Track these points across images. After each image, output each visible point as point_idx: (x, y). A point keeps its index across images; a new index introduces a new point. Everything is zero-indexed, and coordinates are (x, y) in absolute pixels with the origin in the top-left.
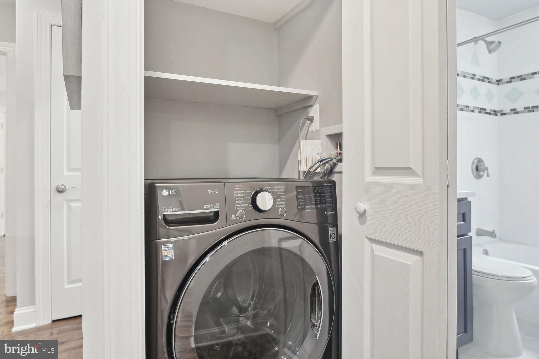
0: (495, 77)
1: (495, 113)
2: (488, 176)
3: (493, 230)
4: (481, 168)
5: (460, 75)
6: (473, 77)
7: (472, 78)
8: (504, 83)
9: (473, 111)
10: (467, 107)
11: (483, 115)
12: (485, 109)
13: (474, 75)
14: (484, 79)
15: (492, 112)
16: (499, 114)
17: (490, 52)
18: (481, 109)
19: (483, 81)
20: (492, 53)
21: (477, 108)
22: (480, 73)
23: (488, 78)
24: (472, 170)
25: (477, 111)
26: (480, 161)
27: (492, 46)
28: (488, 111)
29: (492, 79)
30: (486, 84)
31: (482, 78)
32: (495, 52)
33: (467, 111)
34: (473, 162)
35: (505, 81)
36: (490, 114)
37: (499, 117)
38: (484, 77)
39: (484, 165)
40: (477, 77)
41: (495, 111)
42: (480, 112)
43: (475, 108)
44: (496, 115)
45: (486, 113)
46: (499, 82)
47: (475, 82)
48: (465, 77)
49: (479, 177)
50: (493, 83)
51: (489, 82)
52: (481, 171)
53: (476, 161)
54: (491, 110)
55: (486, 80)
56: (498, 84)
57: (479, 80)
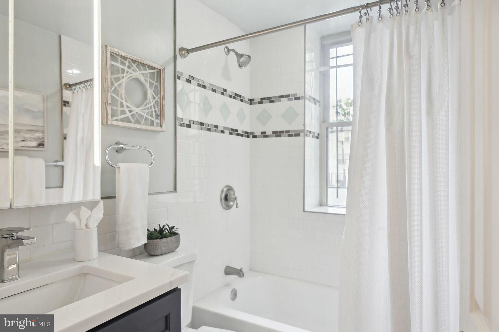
0: (247, 96)
1: (247, 134)
2: (237, 207)
3: (241, 268)
4: (230, 197)
5: (207, 88)
6: (223, 92)
7: (223, 94)
8: (255, 103)
9: (223, 132)
10: (216, 127)
11: (234, 137)
12: (237, 131)
13: (225, 90)
14: (235, 96)
15: (244, 134)
16: (251, 136)
17: (240, 66)
18: (232, 130)
19: (235, 98)
20: (242, 68)
21: (228, 129)
22: (231, 89)
23: (240, 96)
24: (221, 200)
25: (227, 132)
26: (230, 189)
27: (242, 60)
28: (240, 132)
29: (244, 97)
30: (237, 102)
31: (233, 95)
32: (245, 66)
33: (215, 131)
34: (222, 191)
35: (256, 101)
36: (242, 135)
37: (251, 139)
38: (236, 94)
39: (234, 194)
40: (229, 92)
41: (247, 133)
42: (231, 133)
43: (225, 128)
44: (248, 137)
45: (238, 135)
46: (251, 101)
47: (226, 98)
48: (214, 90)
49: (228, 207)
50: (245, 102)
51: (242, 101)
52: (231, 201)
53: (225, 189)
54: (243, 131)
55: (238, 97)
56: (251, 104)
57: (230, 96)
